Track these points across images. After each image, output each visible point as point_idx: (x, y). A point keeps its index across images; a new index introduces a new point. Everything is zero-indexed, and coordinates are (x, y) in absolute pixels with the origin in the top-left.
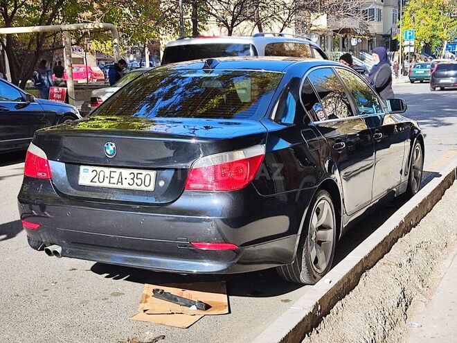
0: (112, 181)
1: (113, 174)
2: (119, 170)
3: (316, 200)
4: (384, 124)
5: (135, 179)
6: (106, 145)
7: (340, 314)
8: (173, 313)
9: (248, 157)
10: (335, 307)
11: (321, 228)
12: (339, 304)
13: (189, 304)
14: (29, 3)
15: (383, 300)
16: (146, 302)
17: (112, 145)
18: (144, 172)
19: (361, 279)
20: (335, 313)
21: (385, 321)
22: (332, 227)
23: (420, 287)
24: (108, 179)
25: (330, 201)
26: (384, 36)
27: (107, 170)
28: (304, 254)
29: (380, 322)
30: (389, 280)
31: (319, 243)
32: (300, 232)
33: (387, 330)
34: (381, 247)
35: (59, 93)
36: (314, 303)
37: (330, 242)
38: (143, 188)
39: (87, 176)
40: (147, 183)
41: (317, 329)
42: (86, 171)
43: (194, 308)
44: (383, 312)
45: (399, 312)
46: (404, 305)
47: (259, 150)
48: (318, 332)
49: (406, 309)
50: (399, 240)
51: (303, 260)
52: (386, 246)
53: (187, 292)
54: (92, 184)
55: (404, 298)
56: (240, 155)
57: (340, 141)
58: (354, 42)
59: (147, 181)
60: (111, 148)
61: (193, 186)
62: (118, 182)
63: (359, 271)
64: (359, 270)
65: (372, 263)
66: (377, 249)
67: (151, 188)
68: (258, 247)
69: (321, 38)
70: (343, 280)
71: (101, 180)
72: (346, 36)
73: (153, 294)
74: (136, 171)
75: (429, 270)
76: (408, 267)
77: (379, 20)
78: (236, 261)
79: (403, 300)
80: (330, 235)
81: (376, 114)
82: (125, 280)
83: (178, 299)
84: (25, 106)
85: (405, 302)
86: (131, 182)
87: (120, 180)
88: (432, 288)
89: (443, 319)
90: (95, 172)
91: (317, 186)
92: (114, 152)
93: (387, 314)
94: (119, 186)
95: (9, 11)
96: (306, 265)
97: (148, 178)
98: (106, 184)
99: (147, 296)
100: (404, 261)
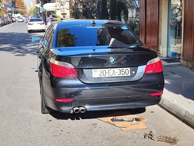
0: (110, 74)
1: (110, 71)
2: (112, 69)
5: (121, 72)
18: (125, 69)
24: (108, 73)
27: (107, 70)
38: (125, 75)
40: (127, 73)
43: (135, 121)
54: (100, 77)
67: (129, 75)
71: (104, 74)
74: (121, 69)
86: (120, 73)
87: (114, 73)
90: (101, 71)
92: (114, 62)
94: (114, 76)
97: (127, 71)
98: (107, 76)
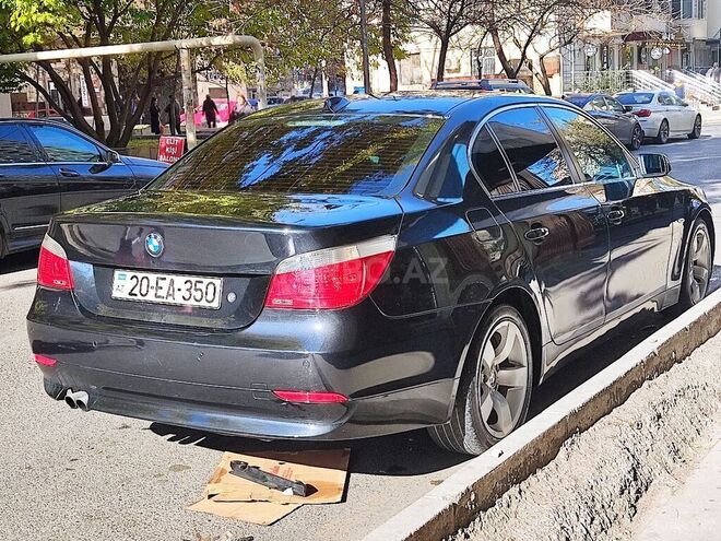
0: (160, 293)
1: (161, 283)
2: (169, 277)
3: (491, 321)
4: (634, 195)
5: (192, 290)
6: (148, 238)
7: (514, 506)
8: (253, 501)
9: (363, 256)
10: (505, 495)
11: (506, 365)
12: (514, 490)
13: (282, 485)
14: (139, 5)
15: (594, 484)
16: (218, 481)
17: (156, 238)
18: (206, 281)
19: (562, 450)
20: (505, 505)
21: (593, 519)
22: (525, 364)
23: (670, 462)
24: (154, 290)
25: (519, 322)
26: (708, 42)
27: (153, 277)
28: (467, 409)
29: (582, 520)
30: (613, 449)
31: (503, 390)
32: (458, 374)
33: (592, 533)
34: (607, 396)
35: (174, 146)
36: (463, 489)
37: (522, 388)
38: (204, 304)
39: (123, 284)
40: (210, 297)
41: (467, 531)
42: (123, 278)
43: (289, 491)
44: (590, 504)
45: (621, 503)
46: (633, 492)
47: (387, 244)
48: (467, 536)
49: (638, 498)
50: (646, 384)
51: (468, 418)
52: (617, 395)
53: (288, 465)
54: (131, 298)
55: (635, 479)
56: (352, 253)
57: (540, 225)
58: (656, 54)
59: (208, 293)
60: (155, 242)
61: (277, 301)
62: (168, 295)
63: (561, 435)
64: (560, 433)
65: (588, 422)
66: (599, 400)
67: (215, 304)
68: (393, 396)
69: (602, 49)
70: (523, 451)
71: (144, 291)
72: (644, 44)
73: (230, 469)
74: (194, 279)
75: (693, 433)
76: (654, 429)
77: (701, 16)
78: (347, 419)
79: (633, 483)
80: (520, 378)
81: (620, 179)
82: (197, 445)
83: (268, 478)
84: (104, 168)
85: (636, 485)
86: (187, 295)
87: (171, 292)
88: (691, 464)
89: (695, 515)
90: (135, 279)
91: (490, 300)
92: (160, 249)
93: (599, 506)
94: (170, 300)
95: (108, 20)
96: (472, 426)
97: (211, 288)
98: (151, 297)
99: (222, 472)
100: (647, 418)
